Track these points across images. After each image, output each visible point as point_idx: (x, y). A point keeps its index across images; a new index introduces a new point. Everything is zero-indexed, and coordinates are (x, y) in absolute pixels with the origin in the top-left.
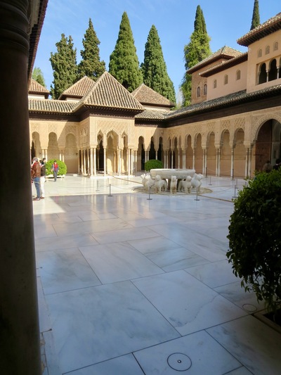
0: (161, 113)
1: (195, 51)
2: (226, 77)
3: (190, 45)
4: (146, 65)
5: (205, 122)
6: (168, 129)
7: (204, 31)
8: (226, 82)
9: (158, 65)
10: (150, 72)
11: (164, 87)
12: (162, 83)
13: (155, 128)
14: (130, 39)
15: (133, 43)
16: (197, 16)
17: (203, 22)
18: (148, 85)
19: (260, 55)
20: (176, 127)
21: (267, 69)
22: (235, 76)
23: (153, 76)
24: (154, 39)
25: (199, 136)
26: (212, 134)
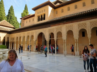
0: (9, 29)
1: (24, 15)
2: (30, 20)
3: (23, 13)
4: (8, 16)
5: (22, 33)
6: (11, 34)
7: (27, 10)
8: (30, 22)
9: (12, 16)
10: (9, 18)
11: (14, 23)
12: (13, 22)
13: (6, 34)
14: (3, 7)
15: (4, 8)
16: (25, 6)
17: (27, 8)
18: (8, 21)
19: (38, 13)
20: (13, 34)
21: (40, 18)
22: (32, 20)
23: (10, 19)
24: (12, 9)
25: (20, 37)
26: (24, 37)
